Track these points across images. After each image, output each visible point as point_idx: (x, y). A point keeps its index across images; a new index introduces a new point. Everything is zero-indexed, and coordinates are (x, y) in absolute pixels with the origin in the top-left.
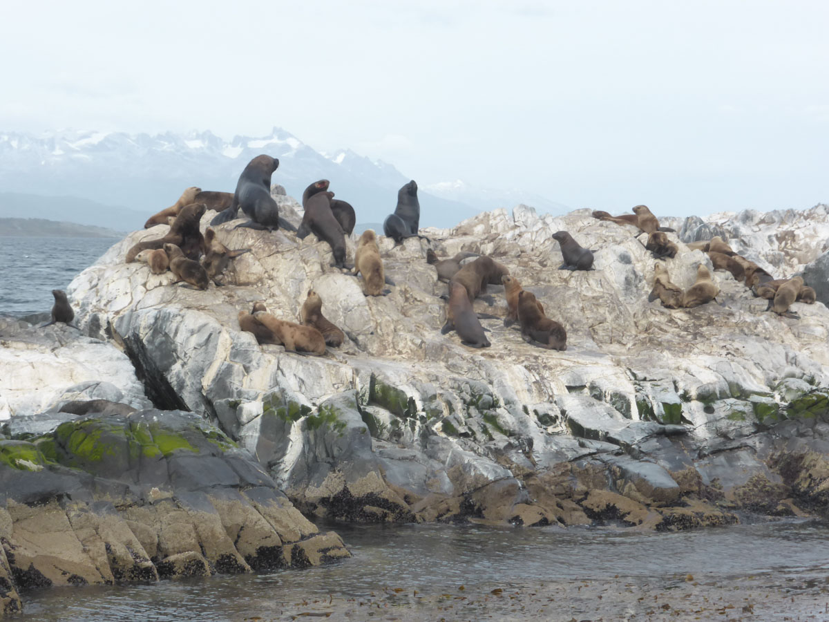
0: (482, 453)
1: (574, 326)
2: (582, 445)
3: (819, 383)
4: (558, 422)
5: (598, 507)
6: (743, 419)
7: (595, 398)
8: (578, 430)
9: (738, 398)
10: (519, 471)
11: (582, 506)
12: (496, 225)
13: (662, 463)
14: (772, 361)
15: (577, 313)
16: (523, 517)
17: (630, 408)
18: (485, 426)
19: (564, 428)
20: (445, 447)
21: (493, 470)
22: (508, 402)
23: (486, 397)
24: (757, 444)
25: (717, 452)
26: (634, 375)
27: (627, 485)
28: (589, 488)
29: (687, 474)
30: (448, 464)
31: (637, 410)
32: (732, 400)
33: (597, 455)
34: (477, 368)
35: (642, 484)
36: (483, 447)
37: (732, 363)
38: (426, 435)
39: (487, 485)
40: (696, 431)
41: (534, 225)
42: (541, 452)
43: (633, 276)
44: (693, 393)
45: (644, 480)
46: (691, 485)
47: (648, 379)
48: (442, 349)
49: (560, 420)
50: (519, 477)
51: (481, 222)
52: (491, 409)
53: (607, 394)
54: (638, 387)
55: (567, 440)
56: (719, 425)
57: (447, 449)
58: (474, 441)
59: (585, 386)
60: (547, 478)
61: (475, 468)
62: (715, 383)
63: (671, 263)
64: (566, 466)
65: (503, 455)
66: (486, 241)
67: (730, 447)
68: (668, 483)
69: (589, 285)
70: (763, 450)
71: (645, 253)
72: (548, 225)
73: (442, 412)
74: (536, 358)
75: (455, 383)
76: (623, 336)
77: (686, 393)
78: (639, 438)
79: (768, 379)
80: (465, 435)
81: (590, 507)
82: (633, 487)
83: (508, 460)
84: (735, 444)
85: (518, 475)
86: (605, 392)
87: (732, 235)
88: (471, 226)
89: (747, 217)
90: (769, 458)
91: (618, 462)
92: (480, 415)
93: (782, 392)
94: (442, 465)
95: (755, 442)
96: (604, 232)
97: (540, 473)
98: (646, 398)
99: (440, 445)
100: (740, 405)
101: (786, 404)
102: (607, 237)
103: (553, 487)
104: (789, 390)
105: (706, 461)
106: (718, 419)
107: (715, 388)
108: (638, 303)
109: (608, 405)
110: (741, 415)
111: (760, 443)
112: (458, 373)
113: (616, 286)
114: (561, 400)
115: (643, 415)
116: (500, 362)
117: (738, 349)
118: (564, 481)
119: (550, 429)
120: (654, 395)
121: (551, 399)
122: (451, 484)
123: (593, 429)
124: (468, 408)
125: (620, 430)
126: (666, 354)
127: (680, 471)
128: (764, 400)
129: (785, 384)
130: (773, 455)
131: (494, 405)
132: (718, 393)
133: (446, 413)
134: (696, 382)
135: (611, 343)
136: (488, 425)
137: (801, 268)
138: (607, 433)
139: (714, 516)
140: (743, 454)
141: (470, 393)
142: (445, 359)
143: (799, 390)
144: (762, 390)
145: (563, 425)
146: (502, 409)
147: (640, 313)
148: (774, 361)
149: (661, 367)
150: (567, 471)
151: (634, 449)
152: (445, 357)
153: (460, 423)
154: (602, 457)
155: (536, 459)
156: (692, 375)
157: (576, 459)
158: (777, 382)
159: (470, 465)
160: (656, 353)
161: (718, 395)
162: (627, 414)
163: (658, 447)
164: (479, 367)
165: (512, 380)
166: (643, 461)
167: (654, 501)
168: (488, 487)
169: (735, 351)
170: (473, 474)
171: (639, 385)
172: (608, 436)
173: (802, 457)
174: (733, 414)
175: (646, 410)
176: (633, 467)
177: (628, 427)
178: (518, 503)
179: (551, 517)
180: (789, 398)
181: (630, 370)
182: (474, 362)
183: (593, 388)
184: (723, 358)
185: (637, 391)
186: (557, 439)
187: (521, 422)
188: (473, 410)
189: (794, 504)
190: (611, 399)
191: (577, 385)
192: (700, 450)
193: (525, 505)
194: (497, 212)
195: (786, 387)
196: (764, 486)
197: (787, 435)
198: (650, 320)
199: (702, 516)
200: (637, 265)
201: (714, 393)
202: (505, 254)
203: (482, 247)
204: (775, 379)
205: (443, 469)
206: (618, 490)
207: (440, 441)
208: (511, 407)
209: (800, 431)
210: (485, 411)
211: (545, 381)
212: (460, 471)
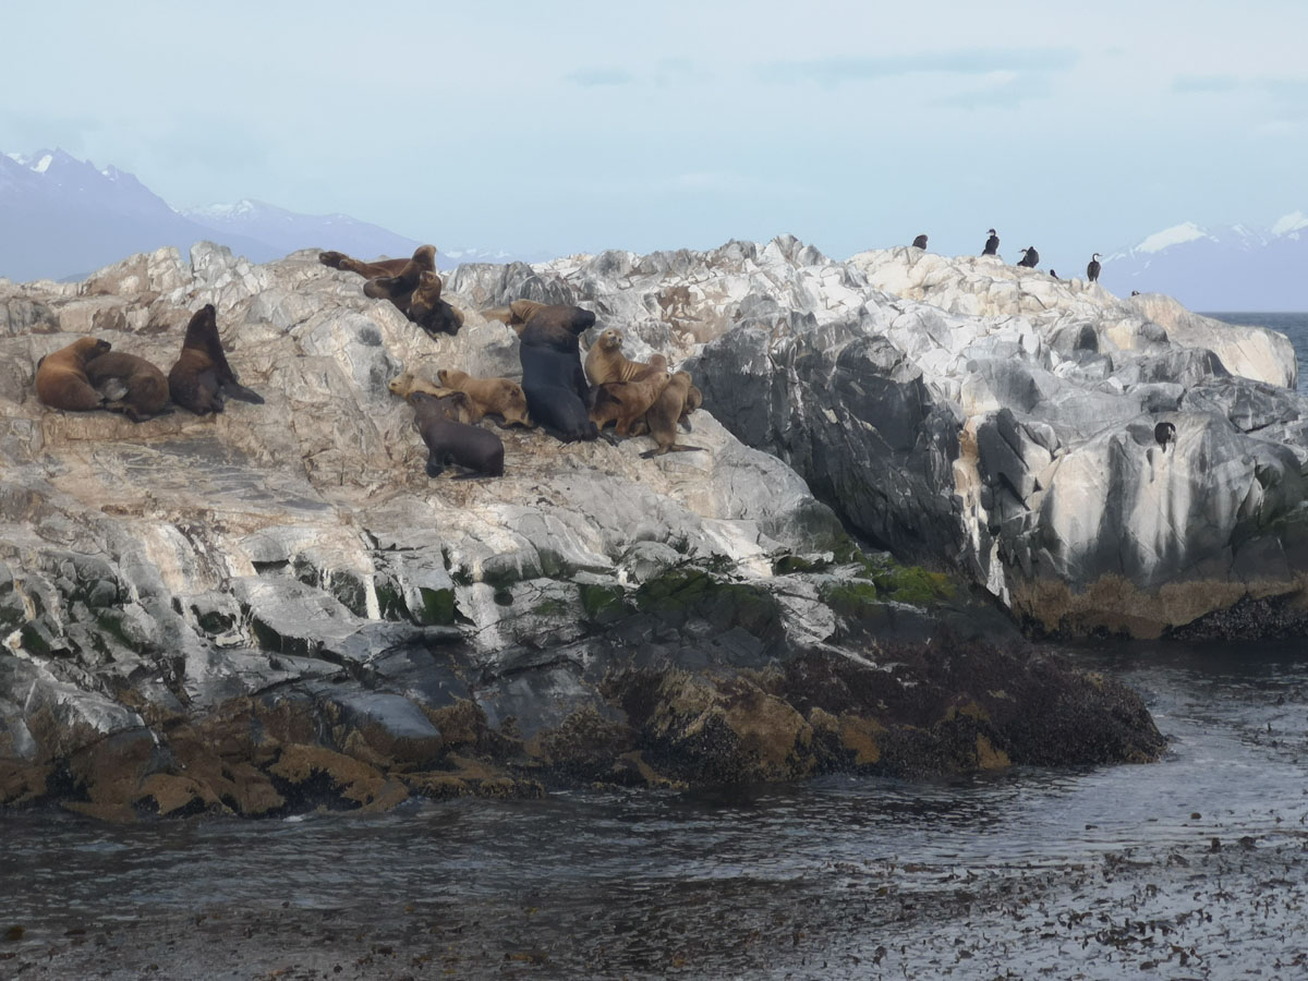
0: (91, 684)
1: (276, 454)
2: (276, 666)
3: (695, 549)
4: (235, 626)
5: (296, 775)
6: (563, 613)
7: (305, 582)
8: (269, 638)
9: (555, 577)
10: (156, 715)
11: (268, 773)
12: (160, 276)
13: (414, 694)
14: (617, 512)
15: (283, 432)
16: (159, 798)
17: (365, 598)
18: (99, 637)
19: (246, 635)
20: (24, 675)
21: (109, 715)
22: (144, 593)
23: (104, 585)
24: (585, 656)
25: (513, 670)
26: (375, 540)
27: (350, 736)
28: (282, 739)
29: (457, 713)
30: (29, 706)
31: (376, 602)
32: (544, 582)
33: (300, 683)
34: (92, 533)
35: (374, 729)
36: (94, 674)
37: (546, 517)
39: (96, 742)
40: (481, 635)
41: (217, 279)
42: (200, 679)
43: (383, 367)
44: (477, 570)
45: (379, 725)
46: (465, 732)
47: (398, 547)
48: (30, 500)
49: (238, 623)
50: (156, 726)
51: (133, 271)
52: (114, 606)
53: (324, 575)
54: (380, 561)
55: (248, 654)
56: (519, 624)
57: (26, 680)
58: (77, 664)
59: (284, 563)
60: (207, 726)
61: (77, 712)
62: (514, 552)
63: (452, 344)
64: (245, 704)
65: (128, 687)
66: (137, 306)
67: (538, 663)
68: (423, 730)
69: (306, 382)
70: (593, 666)
71: (407, 327)
72: (241, 277)
73: (23, 612)
74: (202, 513)
75: (48, 560)
76: (363, 471)
77: (464, 569)
78: (376, 651)
79: (608, 543)
80: (63, 653)
81: (282, 774)
82: (360, 737)
83: (137, 696)
84: (546, 658)
85: (154, 723)
86: (322, 571)
87: (582, 295)
88: (115, 279)
89: (609, 264)
90: (604, 681)
91: (336, 694)
92: (91, 617)
93: (630, 566)
94: (18, 708)
95: (583, 654)
96: (339, 289)
97: (196, 717)
98: (392, 579)
99: (15, 671)
100: (558, 590)
101: (637, 586)
102: (345, 298)
103: (217, 743)
104: (642, 562)
105: (494, 688)
106: (518, 614)
107: (516, 561)
108: (393, 413)
109: (327, 594)
110: (558, 607)
111: (590, 654)
112: (58, 543)
113: (354, 384)
114: (242, 586)
115: (387, 611)
116: (134, 522)
117: (558, 493)
118: (238, 731)
119: (221, 639)
120: (406, 575)
121: (224, 585)
122: (34, 742)
123: (295, 637)
124: (71, 606)
125: (344, 637)
126: (434, 503)
127: (445, 708)
128: (599, 579)
129: (636, 551)
130: (611, 675)
131: (120, 597)
132: (520, 569)
133: (29, 614)
134: (481, 552)
135: (341, 484)
136: (106, 635)
137: (697, 350)
138: (321, 643)
139: (499, 785)
140: (560, 674)
141: (74, 578)
142: (35, 518)
143: (658, 562)
144: (596, 563)
145: (244, 631)
146: (135, 604)
147: (397, 430)
148: (621, 510)
149: (424, 526)
150: (246, 711)
151: (367, 670)
152: (35, 514)
153: (54, 632)
154: (308, 686)
155: (191, 694)
156: (476, 538)
157: (262, 691)
158: (623, 549)
159: (67, 707)
160: (416, 501)
161: (521, 573)
162: (359, 610)
163: (409, 666)
164: (95, 531)
165: (154, 552)
166: (380, 692)
167: (396, 762)
168: (98, 745)
169: (552, 497)
170: (71, 723)
171: (382, 558)
172: (323, 647)
173: (659, 679)
174: (544, 604)
175: (391, 600)
176: (363, 703)
177: (359, 632)
178: (153, 773)
179: (210, 795)
180: (641, 575)
181: (368, 531)
182: (88, 522)
183: (301, 564)
184: (532, 509)
185: (378, 568)
186: (231, 656)
187: (167, 628)
188: (79, 609)
189: (644, 758)
190: (332, 584)
191: (274, 559)
192: (486, 670)
193: (164, 776)
194: (161, 254)
195: (637, 556)
196: (595, 730)
197: (635, 641)
198: (411, 443)
199: (478, 786)
200: (392, 347)
201: (513, 570)
202: (165, 328)
203: (129, 317)
204: (620, 543)
205: (19, 715)
206: (336, 744)
207: (15, 666)
208: (150, 601)
209: (658, 634)
210: (102, 610)
211: (215, 554)
212: (50, 719)
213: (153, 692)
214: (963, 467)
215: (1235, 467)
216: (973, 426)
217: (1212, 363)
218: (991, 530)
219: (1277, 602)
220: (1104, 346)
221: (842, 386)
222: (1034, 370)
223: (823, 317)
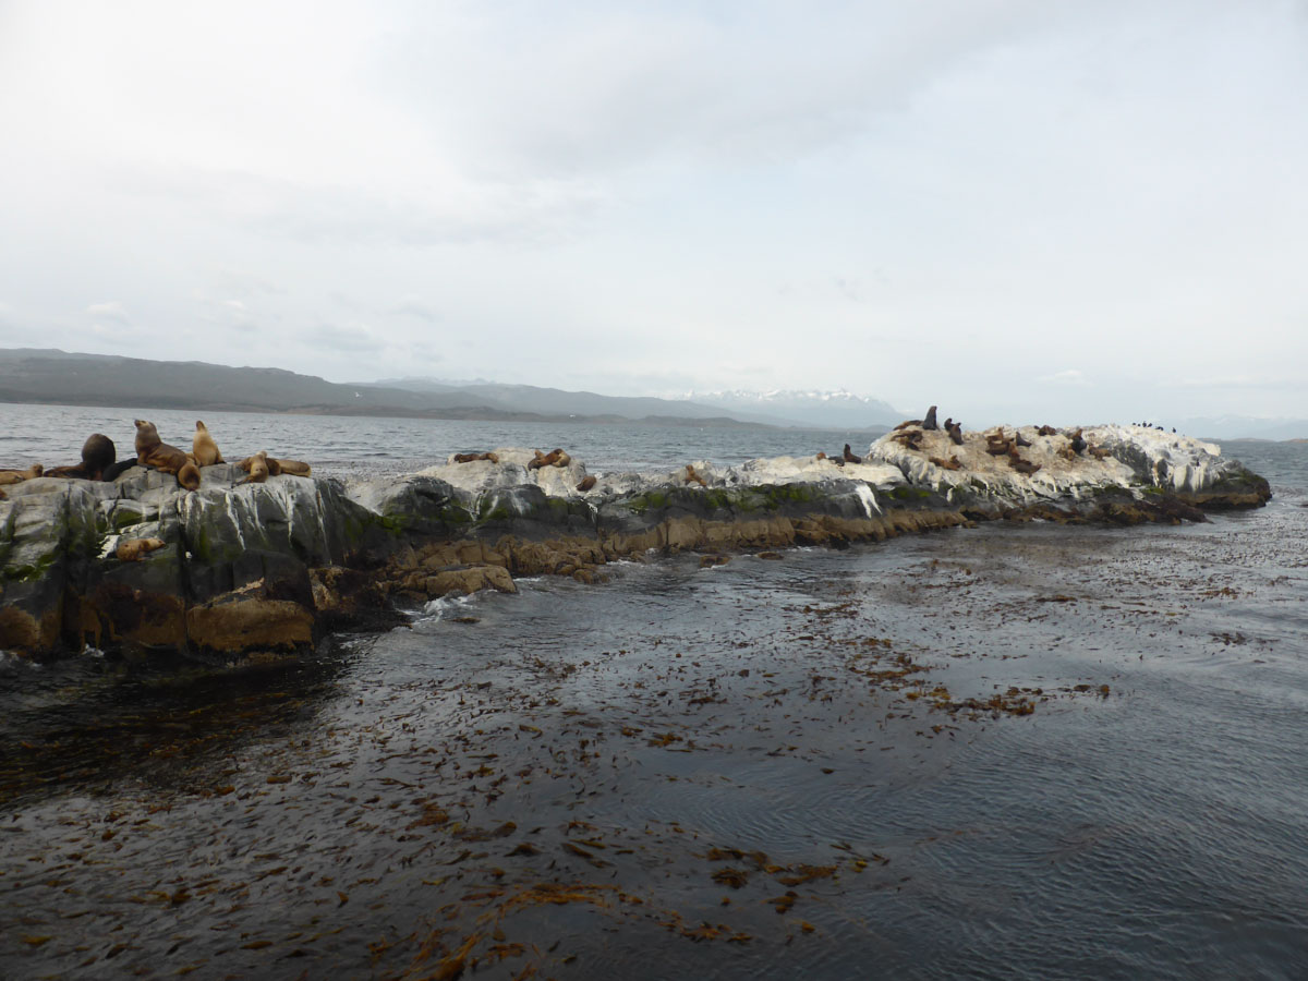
0: (1008, 500)
2: (1040, 499)
7: (1043, 485)
8: (1037, 494)
9: (1088, 486)
10: (1020, 506)
13: (1065, 505)
14: (1098, 475)
16: (1023, 519)
17: (1054, 488)
18: (1009, 493)
19: (1033, 494)
20: (997, 498)
21: (1013, 505)
23: (1008, 484)
25: (1081, 502)
26: (1054, 478)
27: (1055, 511)
28: (1043, 511)
29: (1073, 508)
31: (1056, 489)
32: (1086, 487)
34: (1003, 476)
35: (1060, 510)
37: (1085, 475)
38: (990, 495)
39: (1010, 510)
40: (1075, 495)
42: (1027, 501)
44: (1074, 484)
46: (1074, 512)
47: (1059, 479)
48: (993, 469)
49: (1032, 491)
50: (1021, 508)
52: (1010, 488)
53: (1046, 484)
55: (1035, 498)
56: (1082, 494)
58: (1006, 497)
60: (1030, 508)
61: (1007, 505)
62: (1080, 481)
64: (1036, 505)
65: (1015, 501)
67: (1086, 501)
68: (1068, 511)
70: (1097, 502)
73: (995, 488)
75: (996, 480)
76: (1050, 466)
77: (1071, 484)
78: (1057, 497)
79: (1097, 480)
80: (1003, 495)
83: (1017, 502)
84: (1088, 500)
90: (1099, 505)
91: (1053, 504)
92: (1007, 489)
93: (1102, 484)
94: (996, 504)
95: (1094, 499)
97: (1027, 506)
98: (1059, 485)
100: (1088, 488)
101: (1104, 488)
102: (1038, 434)
103: (1031, 511)
104: (1104, 484)
105: (1078, 505)
106: (1082, 492)
109: (1047, 487)
110: (1089, 491)
111: (1096, 499)
117: (1087, 471)
118: (1035, 510)
119: (1029, 494)
120: (1061, 485)
122: (1000, 509)
123: (1043, 494)
125: (1051, 495)
126: (1063, 472)
127: (1070, 508)
128: (1096, 487)
130: (1100, 503)
134: (1074, 481)
138: (1047, 496)
139: (1084, 521)
140: (1090, 503)
141: (1003, 483)
144: (1095, 484)
146: (1014, 487)
149: (1063, 476)
151: (1056, 500)
153: (1001, 491)
154: (1046, 503)
156: (1072, 478)
157: (1038, 503)
159: (1005, 504)
160: (1060, 471)
161: (1082, 485)
162: (1053, 490)
163: (1064, 500)
166: (1060, 504)
169: (1085, 471)
171: (1056, 481)
173: (1110, 504)
174: (1087, 491)
175: (1059, 489)
176: (1057, 506)
177: (1055, 494)
178: (1022, 515)
183: (1042, 482)
184: (1082, 474)
185: (1057, 483)
187: (1020, 492)
188: (1004, 488)
189: (1108, 518)
190: (1048, 485)
191: (1037, 481)
192: (1077, 502)
195: (1103, 482)
196: (1098, 513)
197: (1104, 498)
198: (1057, 461)
199: (1081, 521)
201: (1080, 484)
204: (1100, 480)
206: (1053, 512)
207: (995, 497)
208: (1016, 487)
209: (1109, 496)
212: (1001, 505)
213: (1020, 502)
214: (1154, 470)
215: (1214, 471)
216: (1156, 462)
217: (1204, 451)
218: (1159, 483)
219: (1222, 499)
220: (1179, 446)
221: (1128, 454)
222: (1168, 451)
223: (1124, 440)
